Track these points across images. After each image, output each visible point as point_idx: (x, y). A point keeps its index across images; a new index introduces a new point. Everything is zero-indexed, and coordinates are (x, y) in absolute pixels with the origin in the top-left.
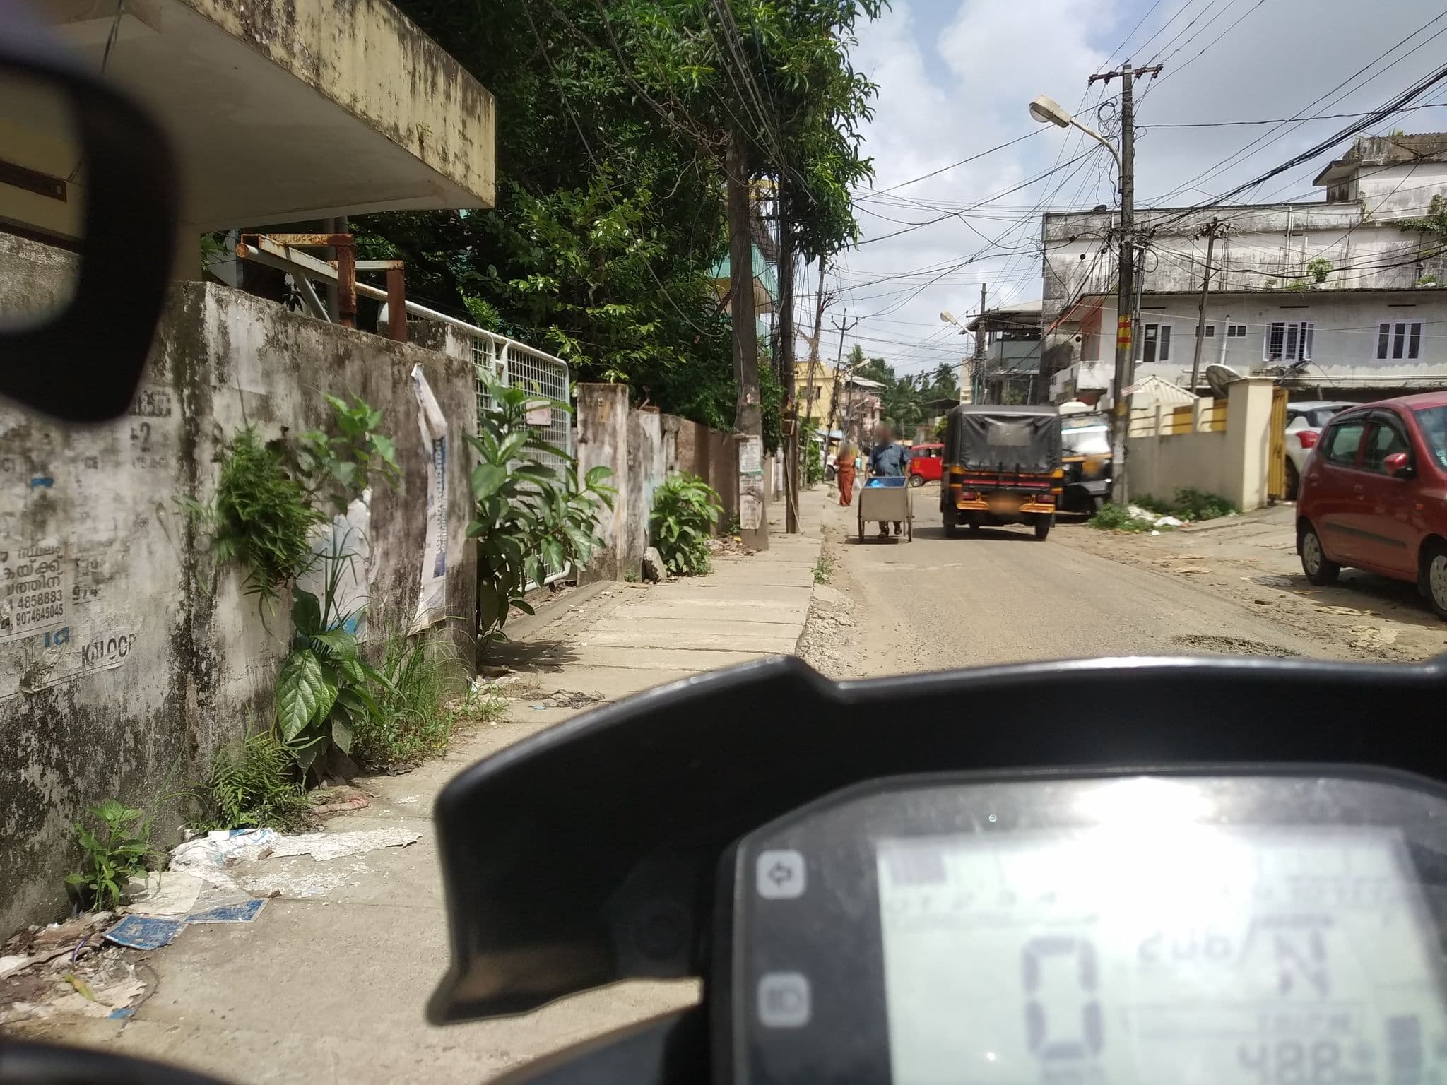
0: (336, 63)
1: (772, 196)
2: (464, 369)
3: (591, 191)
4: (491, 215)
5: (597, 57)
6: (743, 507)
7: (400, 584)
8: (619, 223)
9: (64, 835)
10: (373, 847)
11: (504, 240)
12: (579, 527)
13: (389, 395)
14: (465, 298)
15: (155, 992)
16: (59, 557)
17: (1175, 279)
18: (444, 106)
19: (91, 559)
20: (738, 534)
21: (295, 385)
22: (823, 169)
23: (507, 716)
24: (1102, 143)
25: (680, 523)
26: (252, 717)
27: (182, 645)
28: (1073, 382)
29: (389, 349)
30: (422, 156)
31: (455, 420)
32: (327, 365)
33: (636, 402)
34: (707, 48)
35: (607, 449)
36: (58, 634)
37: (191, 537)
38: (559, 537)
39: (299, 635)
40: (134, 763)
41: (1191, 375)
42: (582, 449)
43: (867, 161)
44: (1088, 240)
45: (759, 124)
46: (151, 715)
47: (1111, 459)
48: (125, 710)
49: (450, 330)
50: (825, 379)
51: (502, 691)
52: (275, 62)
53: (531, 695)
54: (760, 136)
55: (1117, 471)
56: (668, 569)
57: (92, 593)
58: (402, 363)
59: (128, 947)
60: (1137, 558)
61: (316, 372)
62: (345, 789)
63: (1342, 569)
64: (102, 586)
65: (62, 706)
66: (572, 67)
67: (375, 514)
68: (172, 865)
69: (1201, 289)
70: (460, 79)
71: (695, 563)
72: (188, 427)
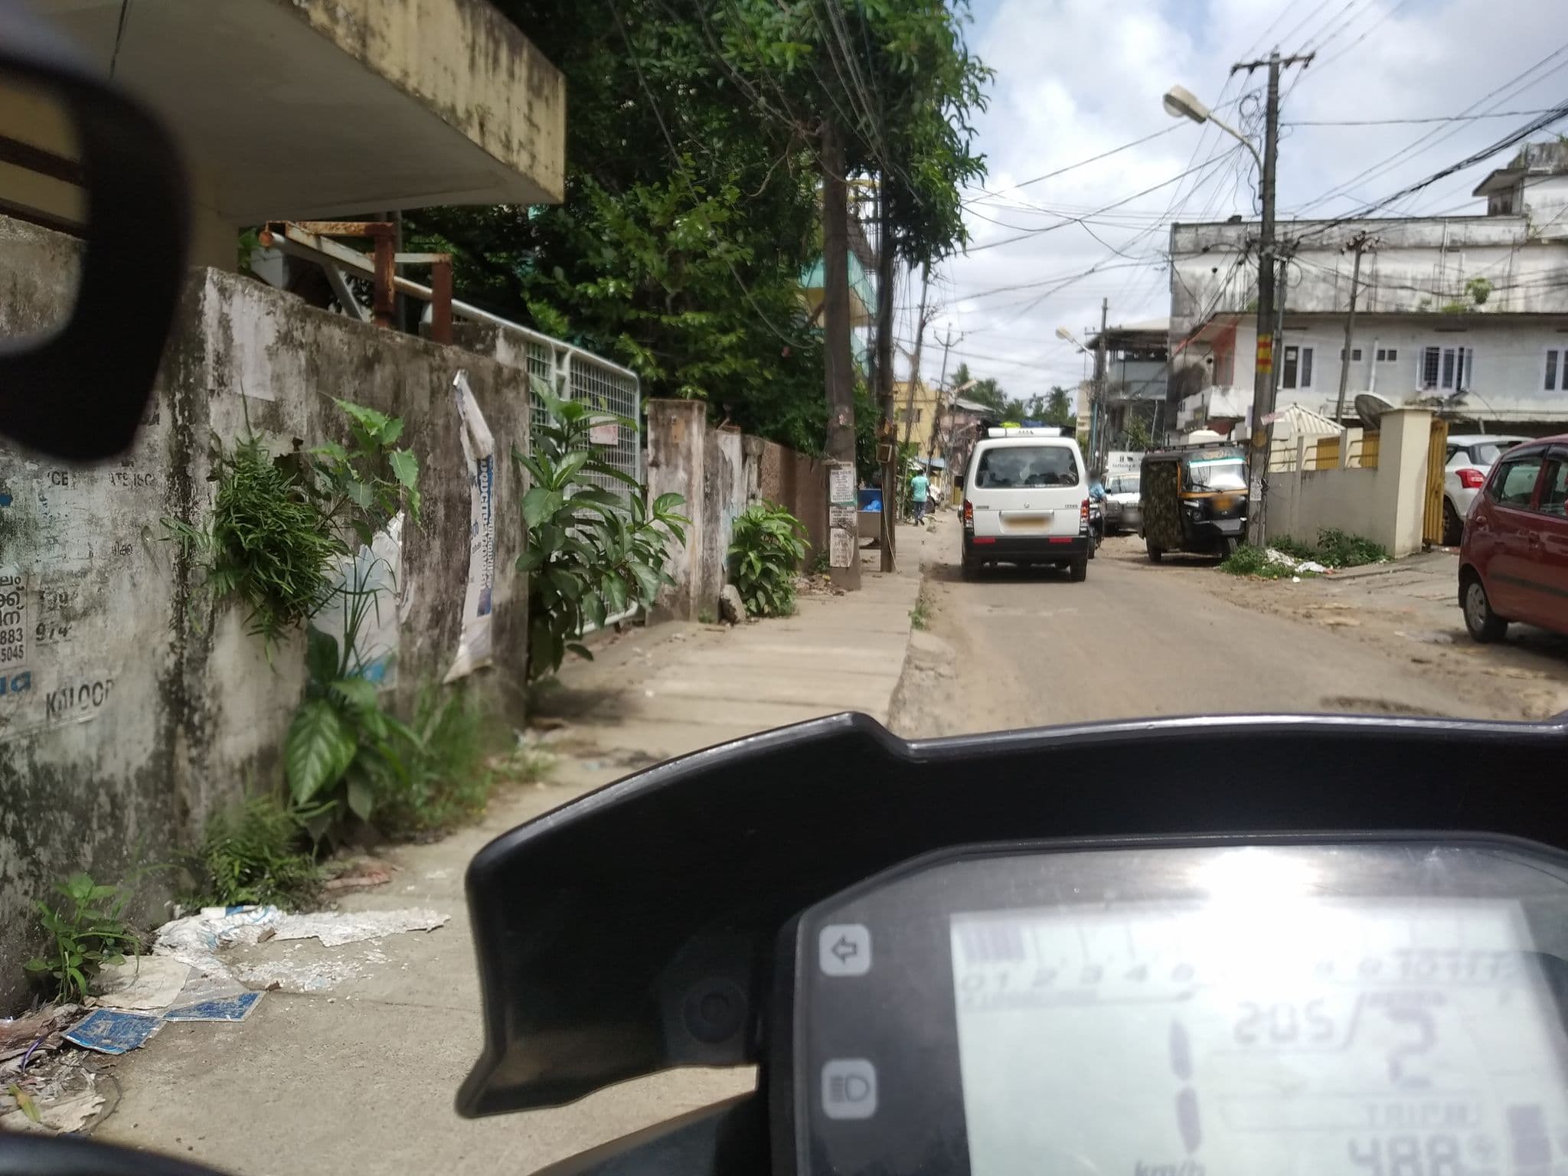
0: (385, 32)
1: (872, 195)
2: (515, 379)
3: (671, 187)
4: (561, 211)
5: (681, 32)
6: (833, 541)
7: (437, 624)
8: (702, 223)
9: (22, 914)
10: (392, 930)
11: (573, 240)
12: (646, 563)
13: (426, 406)
14: (530, 305)
15: (114, 1111)
16: (18, 589)
17: (1318, 298)
18: (508, 87)
19: (60, 591)
20: (826, 572)
21: (312, 390)
22: (930, 166)
23: (557, 776)
24: (1243, 143)
25: (763, 559)
26: (253, 777)
27: (171, 692)
28: (1204, 409)
29: (427, 352)
30: (483, 142)
31: (504, 436)
32: (353, 368)
33: (714, 420)
34: (804, 23)
35: (682, 475)
36: (17, 679)
37: (184, 568)
38: (622, 572)
39: (314, 682)
40: (110, 831)
41: (1335, 404)
42: (653, 474)
43: (979, 159)
44: (1221, 252)
45: (861, 111)
46: (132, 774)
47: (1247, 496)
48: (99, 768)
49: (501, 333)
50: (926, 401)
51: (553, 748)
52: (315, 29)
53: (586, 751)
54: (861, 125)
55: (1253, 510)
56: (748, 609)
57: (60, 632)
58: (445, 369)
59: (91, 1050)
60: (1276, 606)
61: (339, 377)
62: (364, 861)
63: (1510, 625)
64: (73, 624)
65: (20, 765)
66: (653, 44)
67: (408, 544)
68: (156, 948)
69: (1348, 309)
70: (525, 54)
71: (778, 603)
72: (180, 437)
